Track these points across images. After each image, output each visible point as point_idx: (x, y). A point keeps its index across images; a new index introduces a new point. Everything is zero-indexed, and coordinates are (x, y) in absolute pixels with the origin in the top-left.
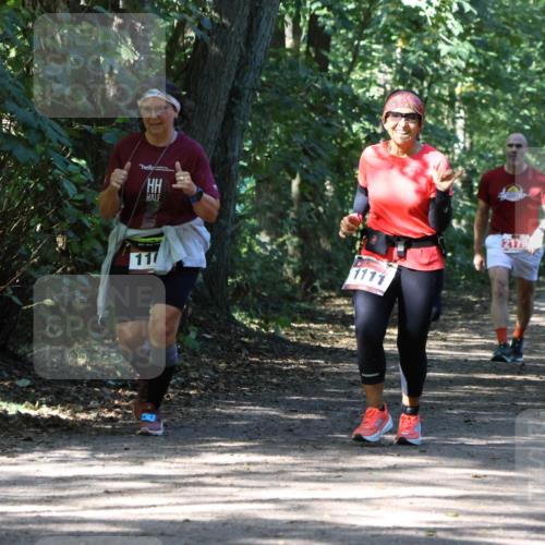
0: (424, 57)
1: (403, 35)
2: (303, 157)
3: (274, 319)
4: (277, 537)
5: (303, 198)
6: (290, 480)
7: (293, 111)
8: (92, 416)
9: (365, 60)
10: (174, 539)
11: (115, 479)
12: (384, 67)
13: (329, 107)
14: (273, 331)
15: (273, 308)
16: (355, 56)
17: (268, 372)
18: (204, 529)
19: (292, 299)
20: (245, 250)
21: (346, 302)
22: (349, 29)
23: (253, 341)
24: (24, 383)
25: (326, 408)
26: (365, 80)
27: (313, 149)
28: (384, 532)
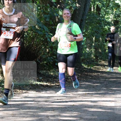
0: (120, 13)
1: (115, 8)
2: (95, 33)
3: (90, 65)
4: (91, 108)
5: (95, 41)
6: (94, 97)
7: (93, 24)
8: (54, 84)
9: (108, 14)
10: (71, 108)
11: (59, 97)
12: (112, 15)
13: (101, 23)
14: (90, 68)
15: (90, 63)
16: (106, 13)
17: (89, 76)
18: (77, 107)
19: (93, 62)
20: (84, 52)
21: (104, 62)
22: (104, 7)
23: (86, 70)
24: (41, 78)
25: (101, 83)
26: (108, 18)
27: (97, 31)
28: (113, 107)
